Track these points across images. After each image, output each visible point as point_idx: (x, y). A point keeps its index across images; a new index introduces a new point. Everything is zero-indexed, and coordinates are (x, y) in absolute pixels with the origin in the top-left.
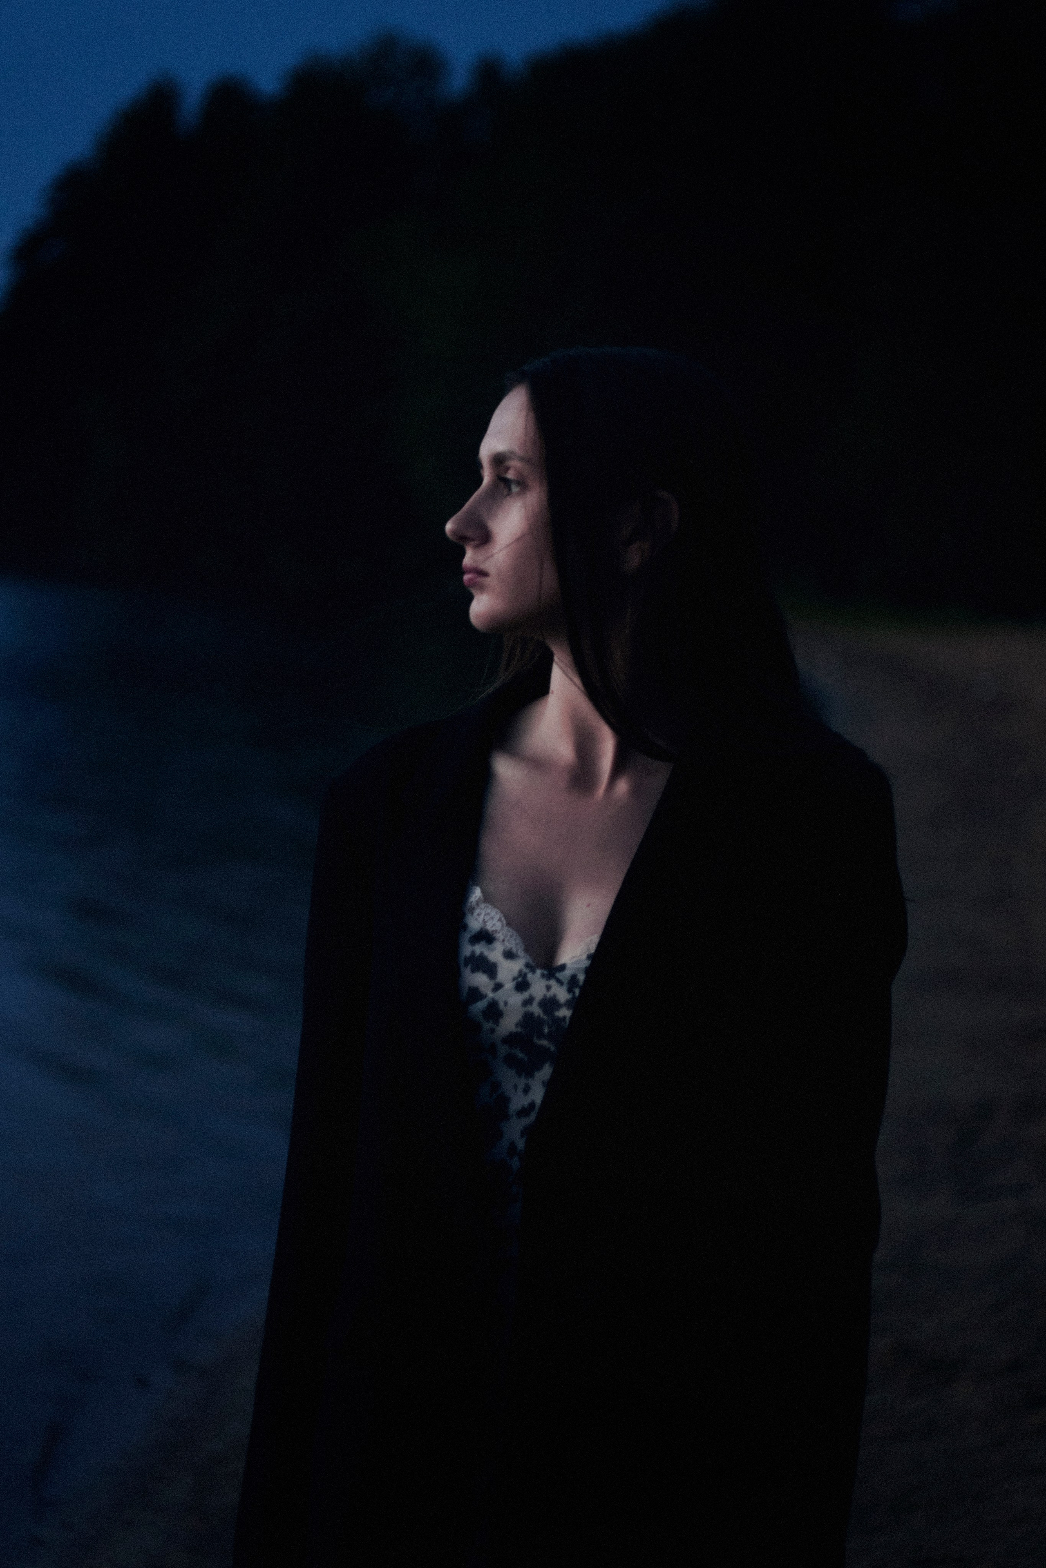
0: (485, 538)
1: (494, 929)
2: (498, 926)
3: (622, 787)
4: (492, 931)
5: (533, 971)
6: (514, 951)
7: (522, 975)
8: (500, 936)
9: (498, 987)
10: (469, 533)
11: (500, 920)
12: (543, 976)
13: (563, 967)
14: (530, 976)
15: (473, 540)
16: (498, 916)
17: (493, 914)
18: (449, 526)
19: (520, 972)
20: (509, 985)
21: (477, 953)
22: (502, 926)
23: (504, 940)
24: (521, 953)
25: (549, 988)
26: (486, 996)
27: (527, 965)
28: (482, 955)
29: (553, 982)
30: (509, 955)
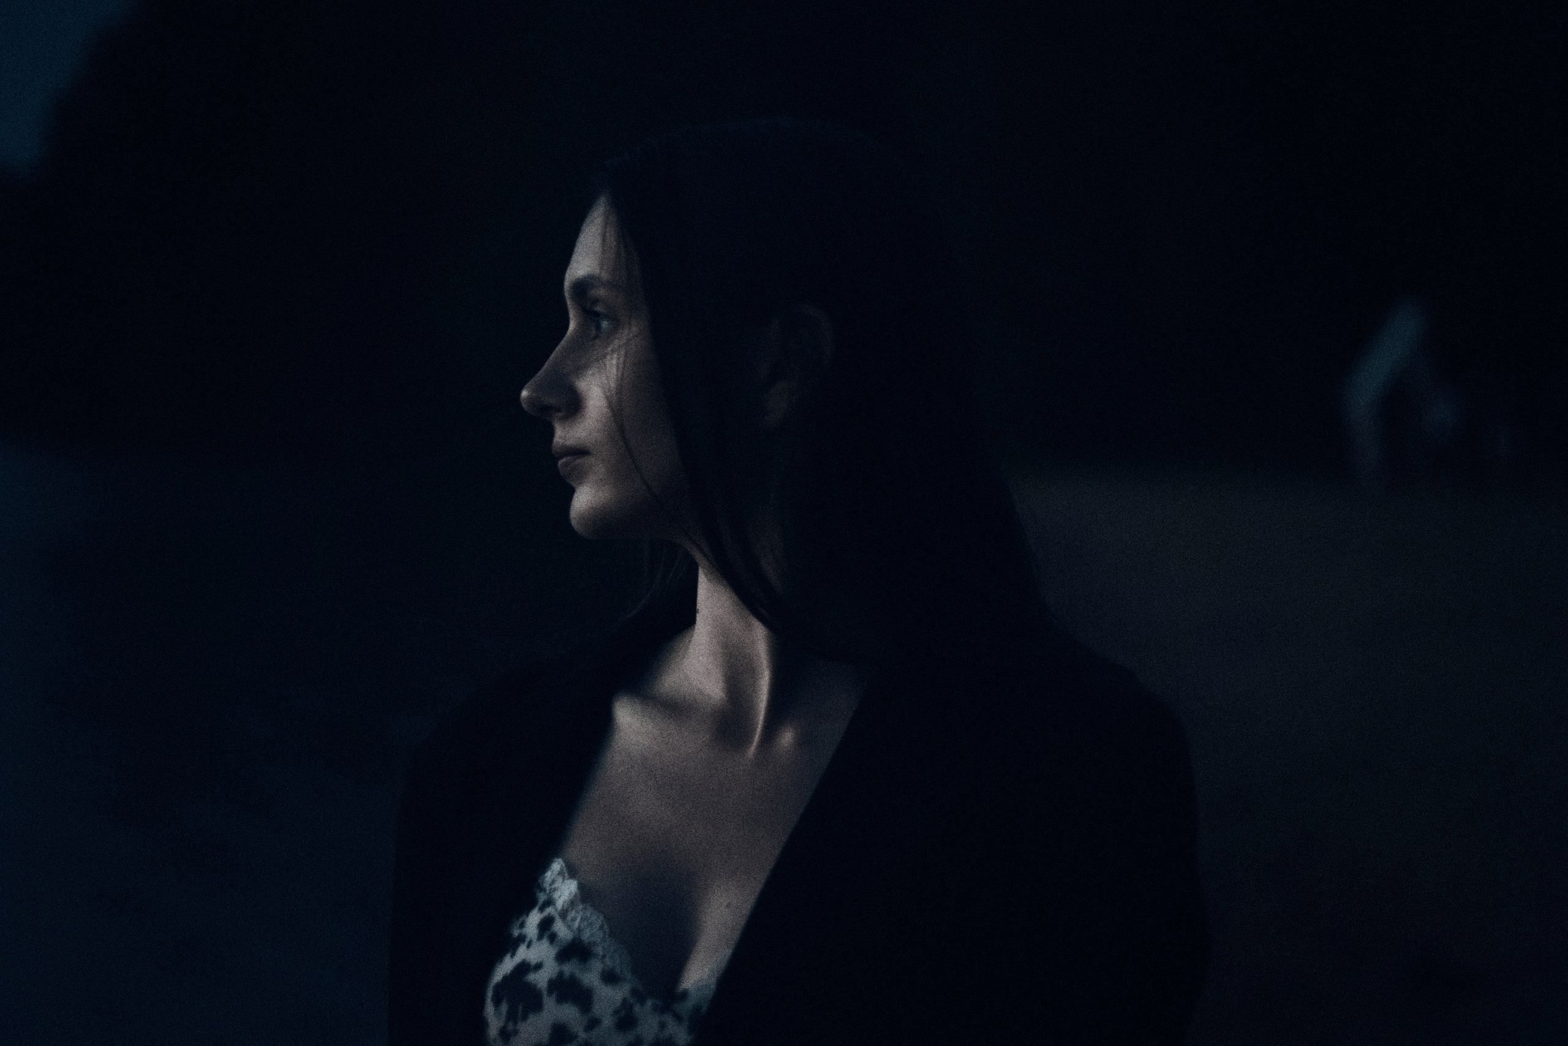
0: (574, 406)
1: (593, 939)
2: (598, 936)
3: (787, 738)
4: (589, 943)
5: (642, 1002)
6: (618, 970)
7: (626, 1005)
8: (599, 950)
9: (593, 1024)
10: (551, 401)
11: (601, 928)
12: (655, 1008)
13: (685, 995)
14: (637, 1008)
15: (558, 410)
16: (600, 922)
17: (594, 918)
18: (525, 393)
19: (624, 1000)
20: (608, 1021)
21: (567, 974)
22: (604, 937)
23: (604, 956)
24: (629, 976)
25: (662, 1026)
26: (576, 1037)
27: (634, 992)
28: (573, 977)
29: (669, 1019)
30: (609, 977)
